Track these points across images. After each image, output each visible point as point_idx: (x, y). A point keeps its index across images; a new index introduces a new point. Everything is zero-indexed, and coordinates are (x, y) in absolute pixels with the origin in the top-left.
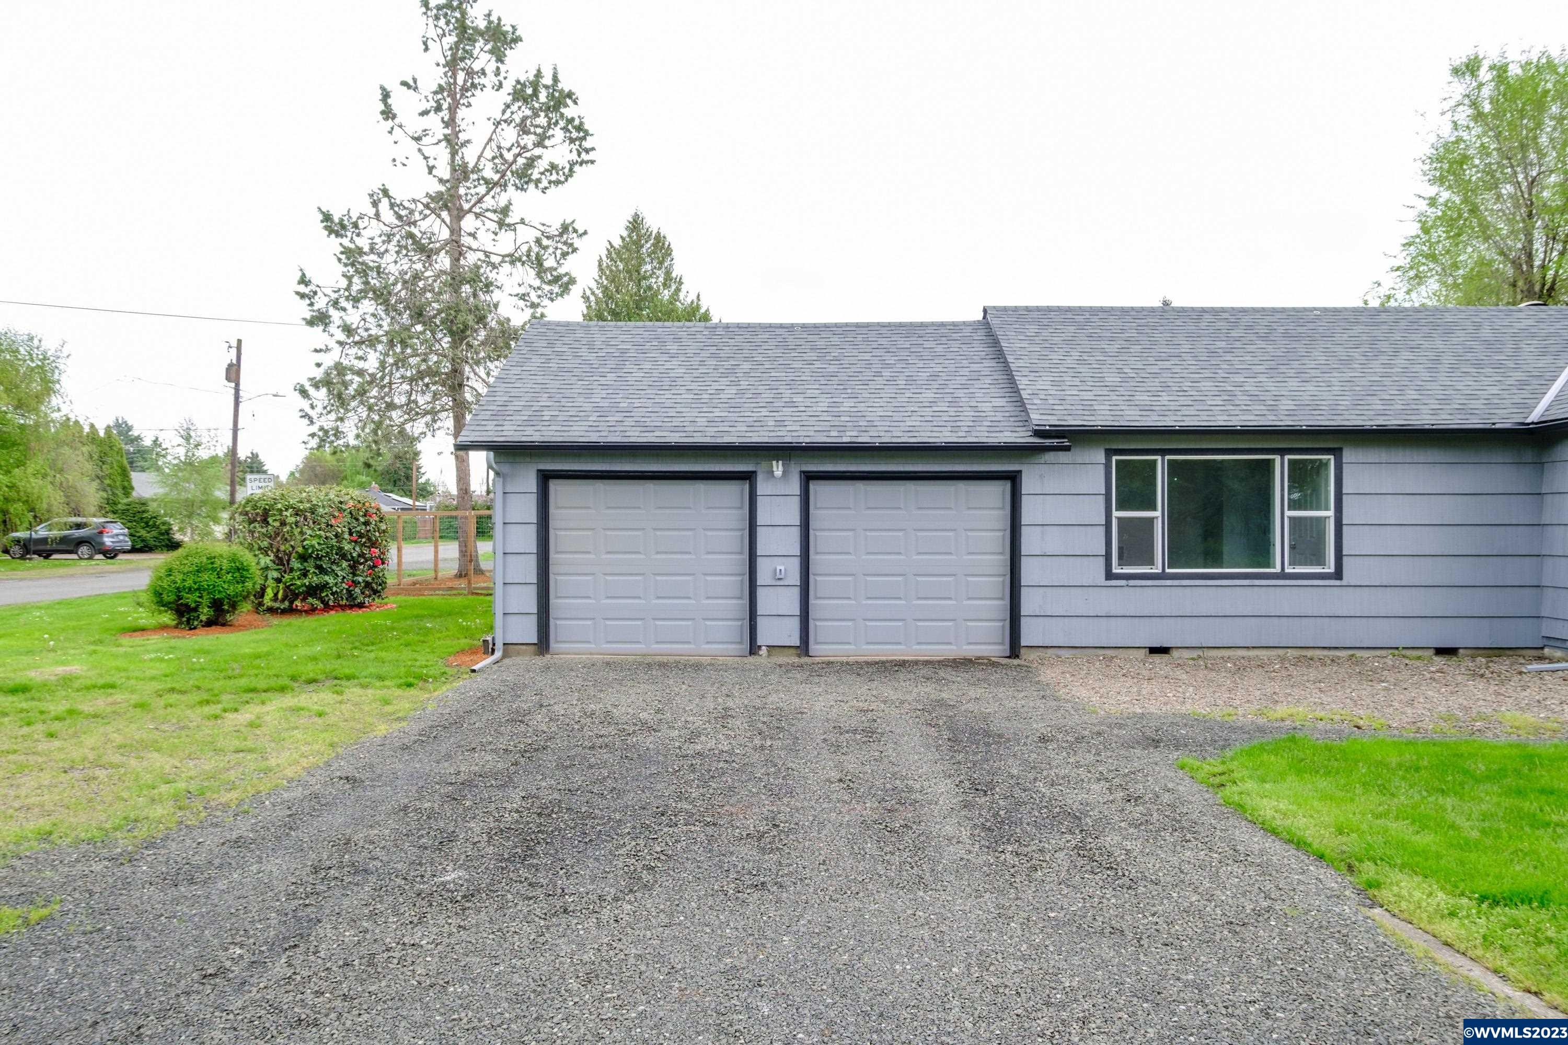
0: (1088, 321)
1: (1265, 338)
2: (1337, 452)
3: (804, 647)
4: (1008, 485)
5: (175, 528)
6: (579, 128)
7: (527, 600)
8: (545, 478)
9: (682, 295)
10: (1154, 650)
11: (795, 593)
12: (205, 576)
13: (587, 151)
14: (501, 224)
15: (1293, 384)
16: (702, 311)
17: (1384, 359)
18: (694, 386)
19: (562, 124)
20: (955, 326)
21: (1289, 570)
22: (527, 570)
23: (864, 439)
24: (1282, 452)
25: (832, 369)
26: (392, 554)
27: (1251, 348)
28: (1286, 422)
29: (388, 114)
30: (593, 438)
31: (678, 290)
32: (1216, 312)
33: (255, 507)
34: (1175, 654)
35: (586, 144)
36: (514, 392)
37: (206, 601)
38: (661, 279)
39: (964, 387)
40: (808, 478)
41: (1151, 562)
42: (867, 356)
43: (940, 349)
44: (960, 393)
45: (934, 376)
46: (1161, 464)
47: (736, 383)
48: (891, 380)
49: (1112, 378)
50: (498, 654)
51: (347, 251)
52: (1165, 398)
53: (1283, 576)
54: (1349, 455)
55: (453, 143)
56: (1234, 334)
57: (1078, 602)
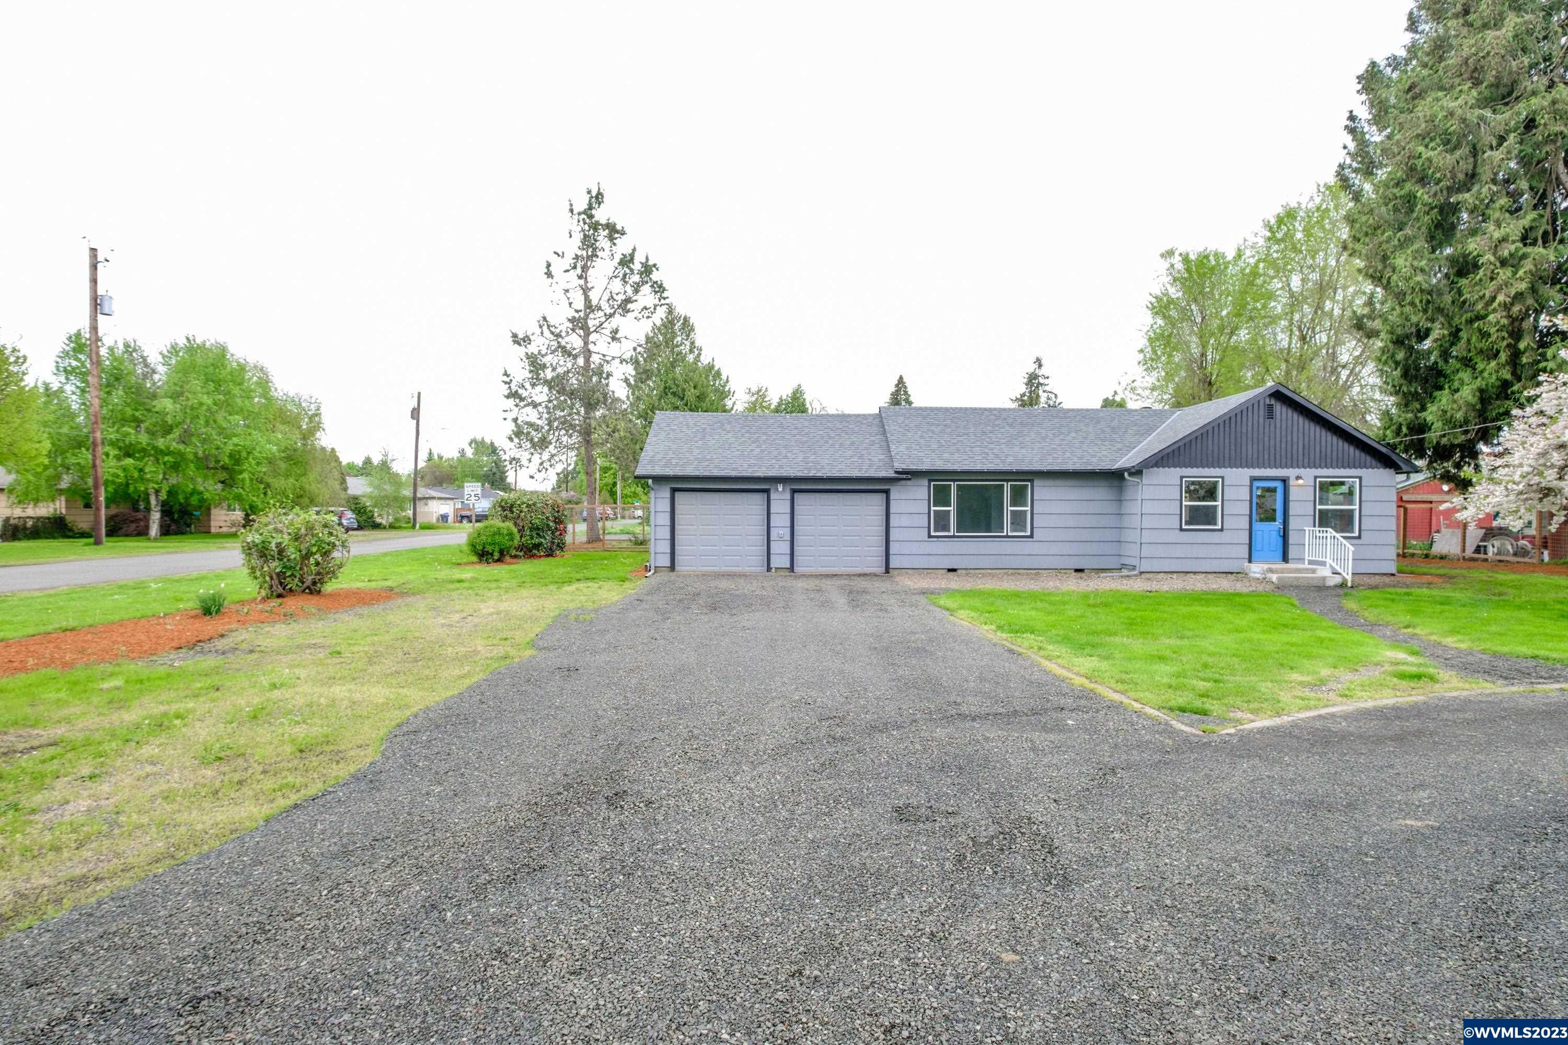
0: (928, 415)
1: (1011, 425)
2: (1031, 481)
3: (792, 569)
4: (885, 495)
5: (376, 515)
6: (661, 286)
7: (665, 547)
8: (674, 491)
9: (702, 358)
10: (950, 570)
11: (788, 544)
12: (497, 537)
13: (665, 299)
14: (613, 339)
15: (1016, 449)
16: (716, 368)
17: (1062, 437)
18: (740, 448)
19: (650, 284)
20: (865, 416)
21: (1010, 534)
22: (665, 533)
23: (819, 474)
24: (1007, 481)
25: (805, 439)
26: (570, 527)
27: (1003, 430)
28: (1007, 468)
29: (549, 275)
30: (697, 473)
31: (699, 354)
32: (990, 410)
33: (506, 503)
34: (959, 572)
35: (664, 295)
36: (656, 450)
37: (497, 549)
38: (688, 347)
39: (866, 449)
40: (794, 491)
41: (949, 531)
42: (821, 433)
43: (856, 429)
44: (864, 452)
45: (853, 443)
46: (953, 486)
47: (758, 447)
48: (833, 445)
49: (935, 446)
50: (652, 571)
51: (528, 356)
52: (956, 456)
53: (1007, 536)
54: (1036, 483)
55: (586, 290)
56: (997, 423)
57: (914, 548)
